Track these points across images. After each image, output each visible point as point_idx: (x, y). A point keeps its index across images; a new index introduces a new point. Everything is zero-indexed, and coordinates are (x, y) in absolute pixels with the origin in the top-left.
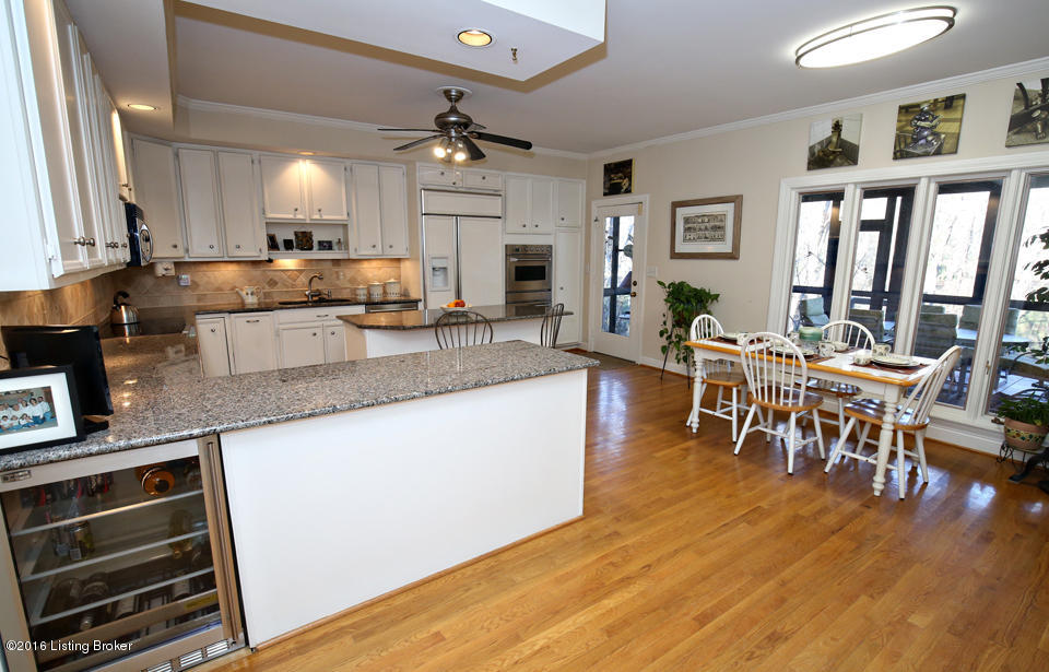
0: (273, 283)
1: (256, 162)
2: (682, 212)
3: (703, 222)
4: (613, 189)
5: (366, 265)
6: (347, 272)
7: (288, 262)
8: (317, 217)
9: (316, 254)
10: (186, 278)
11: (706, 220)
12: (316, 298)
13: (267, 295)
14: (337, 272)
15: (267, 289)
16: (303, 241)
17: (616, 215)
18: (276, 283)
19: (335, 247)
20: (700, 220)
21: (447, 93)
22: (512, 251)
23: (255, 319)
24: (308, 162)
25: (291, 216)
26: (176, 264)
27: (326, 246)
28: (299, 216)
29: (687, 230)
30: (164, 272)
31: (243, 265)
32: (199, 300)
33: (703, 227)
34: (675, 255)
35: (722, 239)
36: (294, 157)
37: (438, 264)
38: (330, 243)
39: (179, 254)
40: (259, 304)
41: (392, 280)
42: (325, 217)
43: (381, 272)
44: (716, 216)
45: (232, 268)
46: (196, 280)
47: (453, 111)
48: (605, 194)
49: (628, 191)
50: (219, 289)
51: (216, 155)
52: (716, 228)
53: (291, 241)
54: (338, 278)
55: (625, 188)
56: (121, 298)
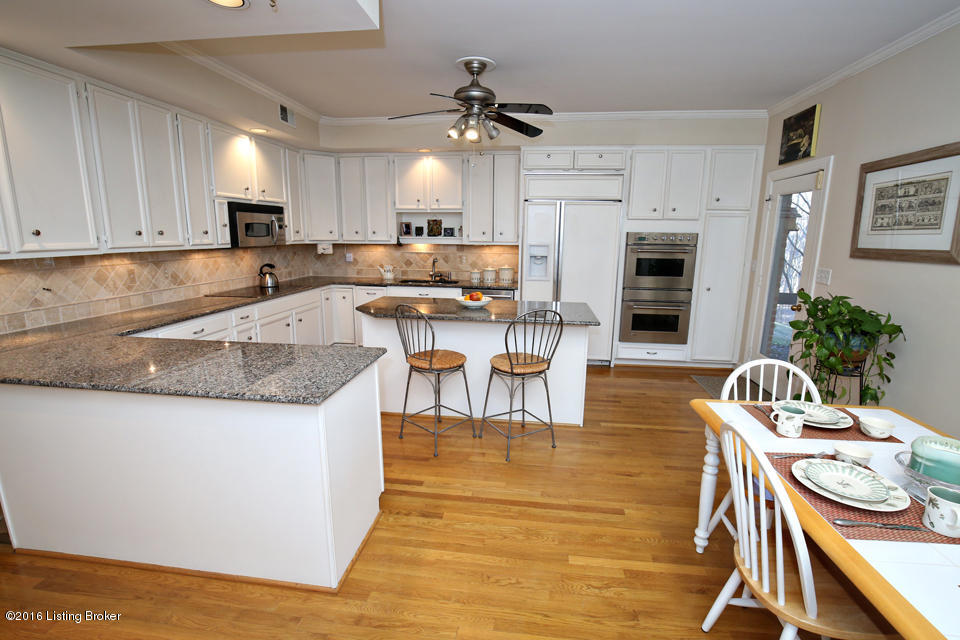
0: (409, 263)
1: (391, 163)
2: (876, 180)
3: (905, 196)
4: (792, 153)
5: (487, 251)
6: (469, 257)
7: (421, 246)
8: (436, 207)
9: (442, 240)
10: (350, 256)
11: (912, 191)
12: (438, 279)
13: (404, 273)
14: (460, 257)
15: (405, 268)
16: (435, 228)
17: (787, 192)
18: (411, 263)
19: (456, 233)
20: (901, 192)
21: (468, 65)
22: (636, 241)
23: (373, 292)
24: (431, 158)
25: (415, 207)
26: (334, 245)
27: (450, 232)
28: (421, 207)
29: (880, 209)
30: (323, 251)
31: (388, 248)
32: (358, 273)
33: (905, 205)
34: (859, 253)
35: (936, 225)
36: (418, 155)
37: (539, 252)
38: (452, 229)
39: (336, 238)
40: (395, 279)
41: (506, 267)
42: (441, 207)
43: (501, 258)
44: (930, 183)
45: (381, 250)
46: (357, 258)
47: (475, 84)
48: (781, 162)
49: (807, 154)
50: (371, 266)
51: (363, 160)
52: (927, 205)
53: (422, 228)
54: (461, 262)
55: (803, 149)
56: (266, 269)
